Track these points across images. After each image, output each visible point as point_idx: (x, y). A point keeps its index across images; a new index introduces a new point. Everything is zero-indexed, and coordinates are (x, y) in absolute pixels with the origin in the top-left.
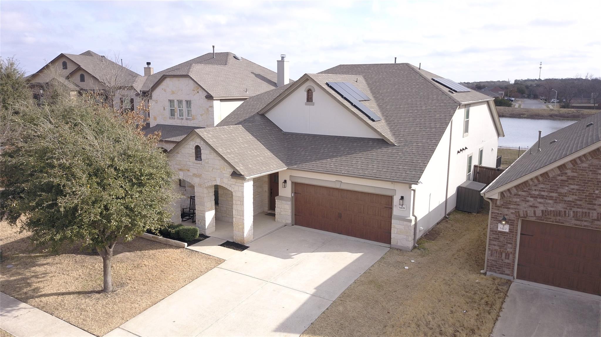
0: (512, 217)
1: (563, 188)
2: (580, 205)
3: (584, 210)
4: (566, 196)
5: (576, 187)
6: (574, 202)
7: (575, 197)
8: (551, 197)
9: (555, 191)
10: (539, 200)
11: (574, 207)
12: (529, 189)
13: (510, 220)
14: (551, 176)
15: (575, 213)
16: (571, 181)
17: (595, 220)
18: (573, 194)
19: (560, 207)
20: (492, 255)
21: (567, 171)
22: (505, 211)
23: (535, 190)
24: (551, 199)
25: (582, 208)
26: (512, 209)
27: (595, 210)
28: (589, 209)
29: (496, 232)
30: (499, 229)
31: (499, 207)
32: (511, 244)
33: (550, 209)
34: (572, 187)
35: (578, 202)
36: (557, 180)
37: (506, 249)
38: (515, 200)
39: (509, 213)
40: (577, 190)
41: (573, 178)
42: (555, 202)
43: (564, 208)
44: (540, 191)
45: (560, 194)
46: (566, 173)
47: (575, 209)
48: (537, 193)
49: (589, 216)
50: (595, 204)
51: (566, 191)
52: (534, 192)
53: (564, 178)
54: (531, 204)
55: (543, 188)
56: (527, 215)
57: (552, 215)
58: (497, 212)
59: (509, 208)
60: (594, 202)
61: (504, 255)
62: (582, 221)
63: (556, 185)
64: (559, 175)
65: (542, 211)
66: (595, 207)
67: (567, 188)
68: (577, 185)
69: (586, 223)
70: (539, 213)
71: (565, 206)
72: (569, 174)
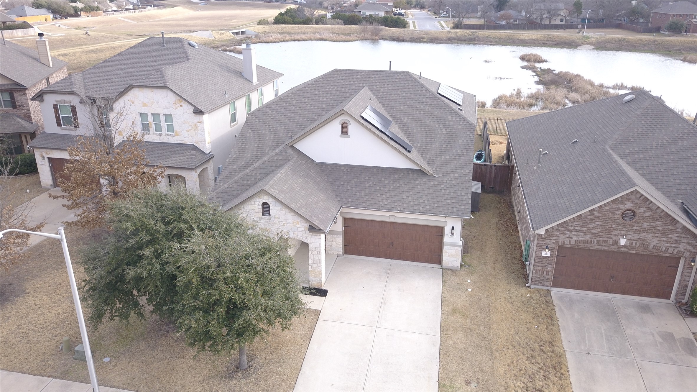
0: (553, 246)
1: (591, 224)
2: (602, 236)
3: (604, 239)
4: (592, 230)
5: (600, 223)
6: (597, 233)
7: (599, 230)
8: (582, 230)
9: (586, 226)
10: (573, 233)
11: (598, 237)
12: (567, 226)
13: (551, 248)
14: (583, 216)
15: (598, 241)
16: (596, 220)
17: (611, 245)
18: (597, 228)
19: (588, 237)
20: (536, 273)
21: (594, 213)
22: (548, 241)
23: (571, 226)
24: (582, 232)
25: (603, 237)
26: (554, 240)
27: (611, 238)
28: (608, 238)
29: (540, 256)
30: (543, 255)
31: (544, 239)
32: (551, 264)
33: (581, 239)
34: (597, 223)
35: (601, 234)
36: (587, 219)
37: (547, 269)
38: (556, 233)
39: (551, 243)
40: (601, 225)
41: (598, 217)
42: (585, 234)
43: (591, 238)
44: (575, 226)
45: (589, 229)
46: (594, 214)
47: (599, 239)
48: (572, 228)
49: (607, 242)
50: (612, 235)
51: (593, 226)
52: (570, 228)
53: (592, 217)
54: (568, 236)
55: (577, 225)
56: (564, 244)
57: (582, 243)
58: (542, 242)
59: (551, 239)
60: (611, 233)
61: (545, 273)
62: (602, 246)
63: (587, 222)
64: (589, 216)
65: (575, 241)
66: (612, 236)
67: (594, 224)
68: (602, 222)
69: (604, 248)
70: (573, 242)
71: (591, 236)
72: (596, 215)
